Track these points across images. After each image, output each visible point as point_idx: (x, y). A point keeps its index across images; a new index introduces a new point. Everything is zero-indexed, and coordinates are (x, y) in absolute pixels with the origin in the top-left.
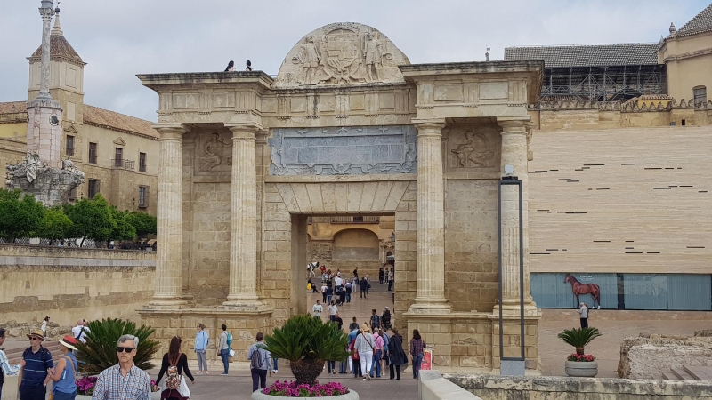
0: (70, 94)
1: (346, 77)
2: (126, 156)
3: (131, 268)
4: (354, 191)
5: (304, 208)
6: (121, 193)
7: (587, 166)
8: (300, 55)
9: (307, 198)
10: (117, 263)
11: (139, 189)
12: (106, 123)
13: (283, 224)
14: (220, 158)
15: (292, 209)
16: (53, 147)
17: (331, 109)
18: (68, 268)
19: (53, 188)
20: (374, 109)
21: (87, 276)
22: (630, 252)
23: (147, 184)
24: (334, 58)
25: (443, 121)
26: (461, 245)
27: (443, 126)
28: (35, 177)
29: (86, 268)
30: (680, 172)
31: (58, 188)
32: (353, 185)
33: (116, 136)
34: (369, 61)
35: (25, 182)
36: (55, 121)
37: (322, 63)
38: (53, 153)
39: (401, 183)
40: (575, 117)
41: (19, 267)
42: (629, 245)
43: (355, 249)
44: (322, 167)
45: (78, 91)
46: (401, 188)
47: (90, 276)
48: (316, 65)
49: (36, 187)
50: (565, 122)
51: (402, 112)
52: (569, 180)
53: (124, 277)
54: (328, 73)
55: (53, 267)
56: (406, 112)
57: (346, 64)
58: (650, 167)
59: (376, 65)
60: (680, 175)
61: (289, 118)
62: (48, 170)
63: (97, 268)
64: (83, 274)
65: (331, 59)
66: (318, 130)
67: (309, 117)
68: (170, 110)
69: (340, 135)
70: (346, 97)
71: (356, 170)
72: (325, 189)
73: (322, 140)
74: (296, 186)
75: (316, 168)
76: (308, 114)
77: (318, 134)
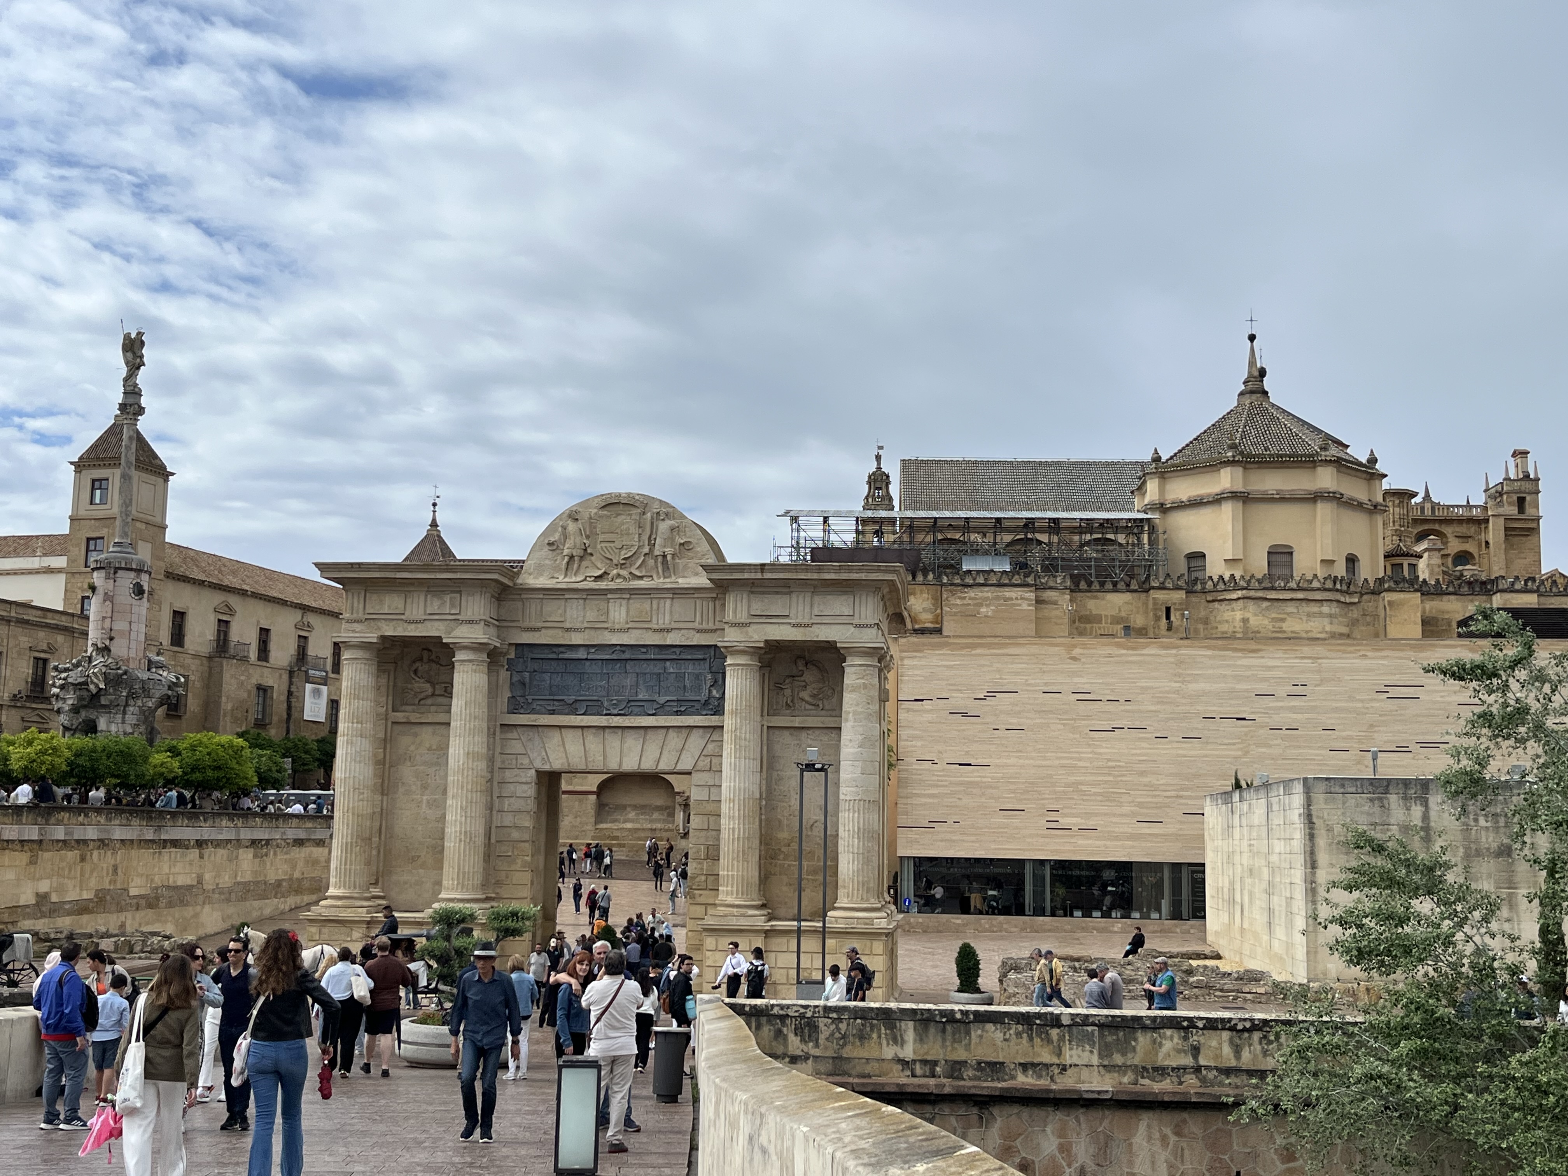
0: (143, 526)
1: (624, 573)
2: (235, 634)
3: (268, 842)
4: (633, 742)
5: (557, 764)
6: (224, 699)
7: (992, 694)
8: (556, 537)
9: (562, 749)
10: (246, 834)
11: (254, 692)
12: (202, 577)
13: (525, 787)
14: (433, 685)
15: (539, 764)
16: (133, 635)
17: (603, 618)
18: (175, 843)
19: (131, 702)
20: (665, 621)
21: (201, 857)
22: (1055, 827)
23: (270, 683)
24: (608, 545)
25: (762, 645)
26: (785, 822)
27: (763, 652)
28: (102, 686)
29: (200, 844)
30: (1128, 706)
31: (139, 703)
32: (632, 732)
33: (218, 598)
34: (657, 553)
35: (85, 693)
36: (139, 591)
37: (589, 551)
38: (133, 645)
39: (701, 731)
40: (997, 598)
41: (103, 844)
42: (1053, 816)
43: (635, 807)
44: (584, 704)
45: (158, 520)
46: (702, 737)
47: (206, 856)
48: (581, 553)
49: (103, 701)
50: (981, 605)
51: (704, 626)
52: (965, 715)
53: (255, 856)
54: (599, 565)
55: (152, 841)
56: (711, 626)
57: (625, 554)
58: (1084, 697)
59: (669, 558)
60: (1127, 711)
61: (538, 629)
62: (125, 673)
63: (218, 844)
64: (194, 853)
65: (603, 545)
66: (582, 649)
67: (568, 630)
68: (361, 616)
69: (614, 657)
70: (624, 602)
71: (636, 710)
72: (590, 736)
73: (588, 663)
74: (546, 730)
75: (577, 705)
76: (568, 625)
77: (581, 654)
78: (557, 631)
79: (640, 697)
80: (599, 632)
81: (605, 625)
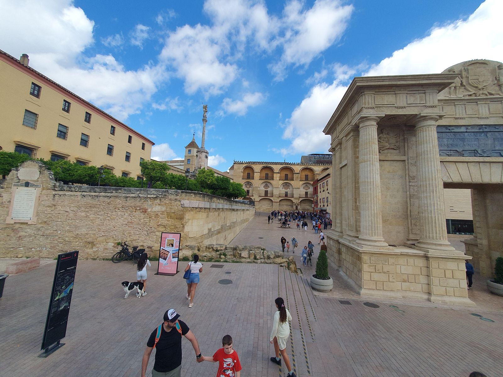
1: (485, 93)
5: (456, 180)
9: (457, 172)
15: (445, 180)
17: (475, 113)
18: (234, 210)
22: (452, 211)
24: (475, 81)
29: (237, 210)
37: (464, 84)
41: (223, 210)
42: (451, 208)
44: (467, 152)
48: (460, 85)
53: (243, 213)
54: (470, 90)
57: (485, 84)
65: (472, 81)
66: (463, 128)
67: (456, 118)
68: (373, 105)
69: (481, 130)
70: (487, 106)
71: (496, 154)
72: (472, 166)
73: (466, 134)
74: (447, 164)
75: (463, 153)
76: (457, 116)
77: (463, 129)
78: (451, 119)
79: (497, 148)
80: (473, 119)
81: (477, 116)
